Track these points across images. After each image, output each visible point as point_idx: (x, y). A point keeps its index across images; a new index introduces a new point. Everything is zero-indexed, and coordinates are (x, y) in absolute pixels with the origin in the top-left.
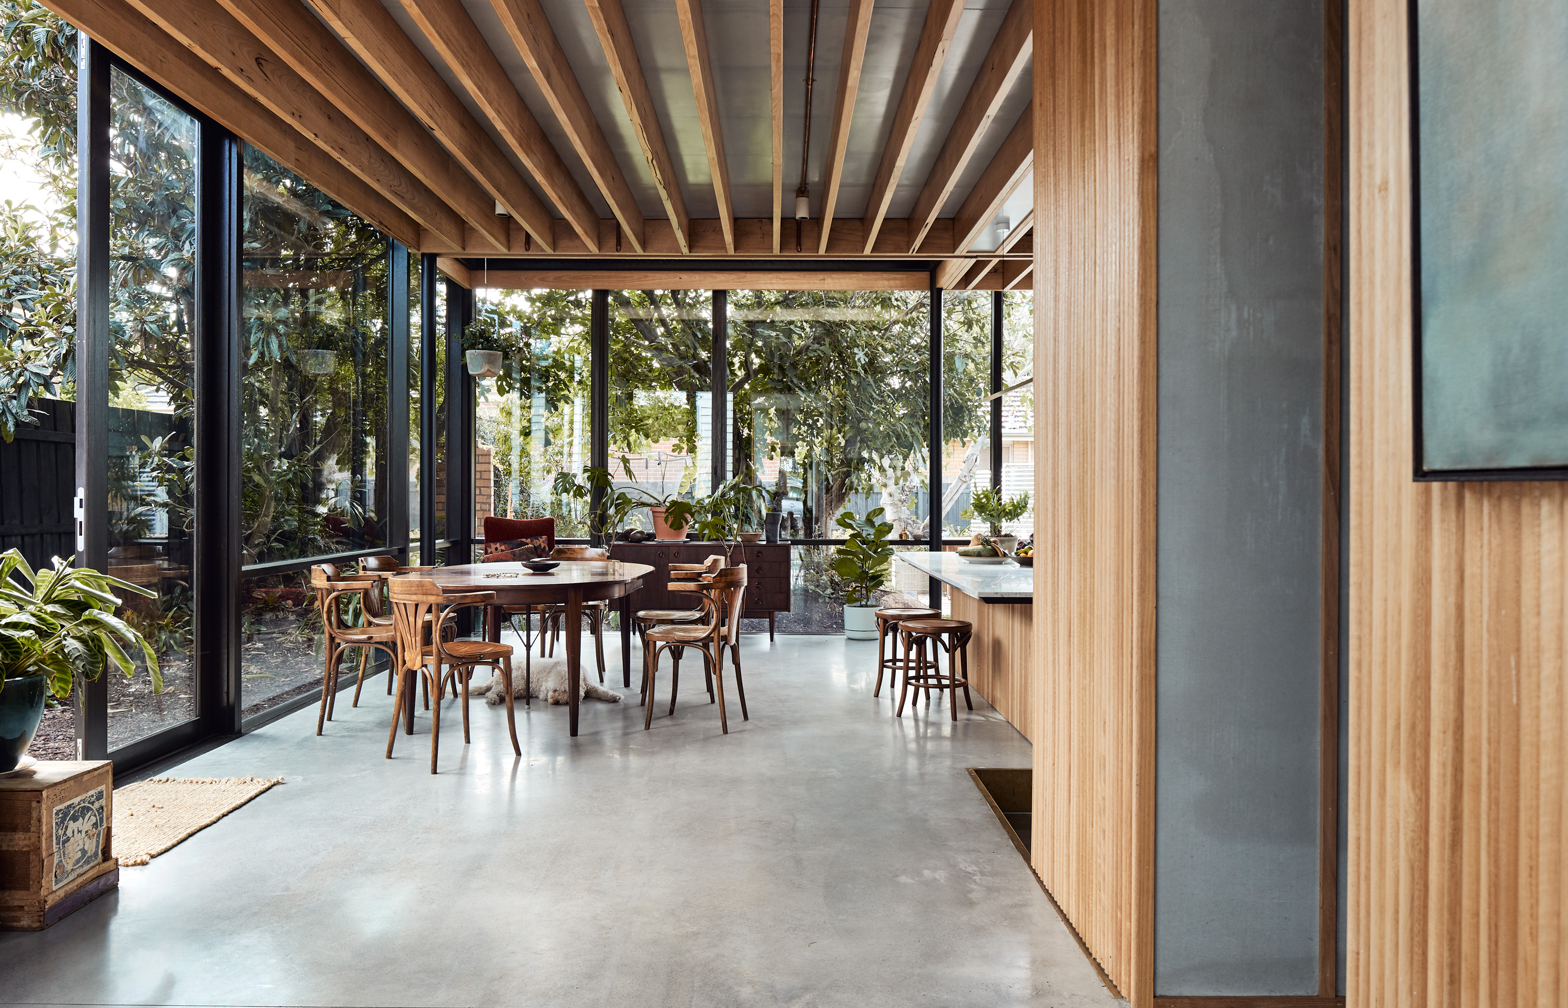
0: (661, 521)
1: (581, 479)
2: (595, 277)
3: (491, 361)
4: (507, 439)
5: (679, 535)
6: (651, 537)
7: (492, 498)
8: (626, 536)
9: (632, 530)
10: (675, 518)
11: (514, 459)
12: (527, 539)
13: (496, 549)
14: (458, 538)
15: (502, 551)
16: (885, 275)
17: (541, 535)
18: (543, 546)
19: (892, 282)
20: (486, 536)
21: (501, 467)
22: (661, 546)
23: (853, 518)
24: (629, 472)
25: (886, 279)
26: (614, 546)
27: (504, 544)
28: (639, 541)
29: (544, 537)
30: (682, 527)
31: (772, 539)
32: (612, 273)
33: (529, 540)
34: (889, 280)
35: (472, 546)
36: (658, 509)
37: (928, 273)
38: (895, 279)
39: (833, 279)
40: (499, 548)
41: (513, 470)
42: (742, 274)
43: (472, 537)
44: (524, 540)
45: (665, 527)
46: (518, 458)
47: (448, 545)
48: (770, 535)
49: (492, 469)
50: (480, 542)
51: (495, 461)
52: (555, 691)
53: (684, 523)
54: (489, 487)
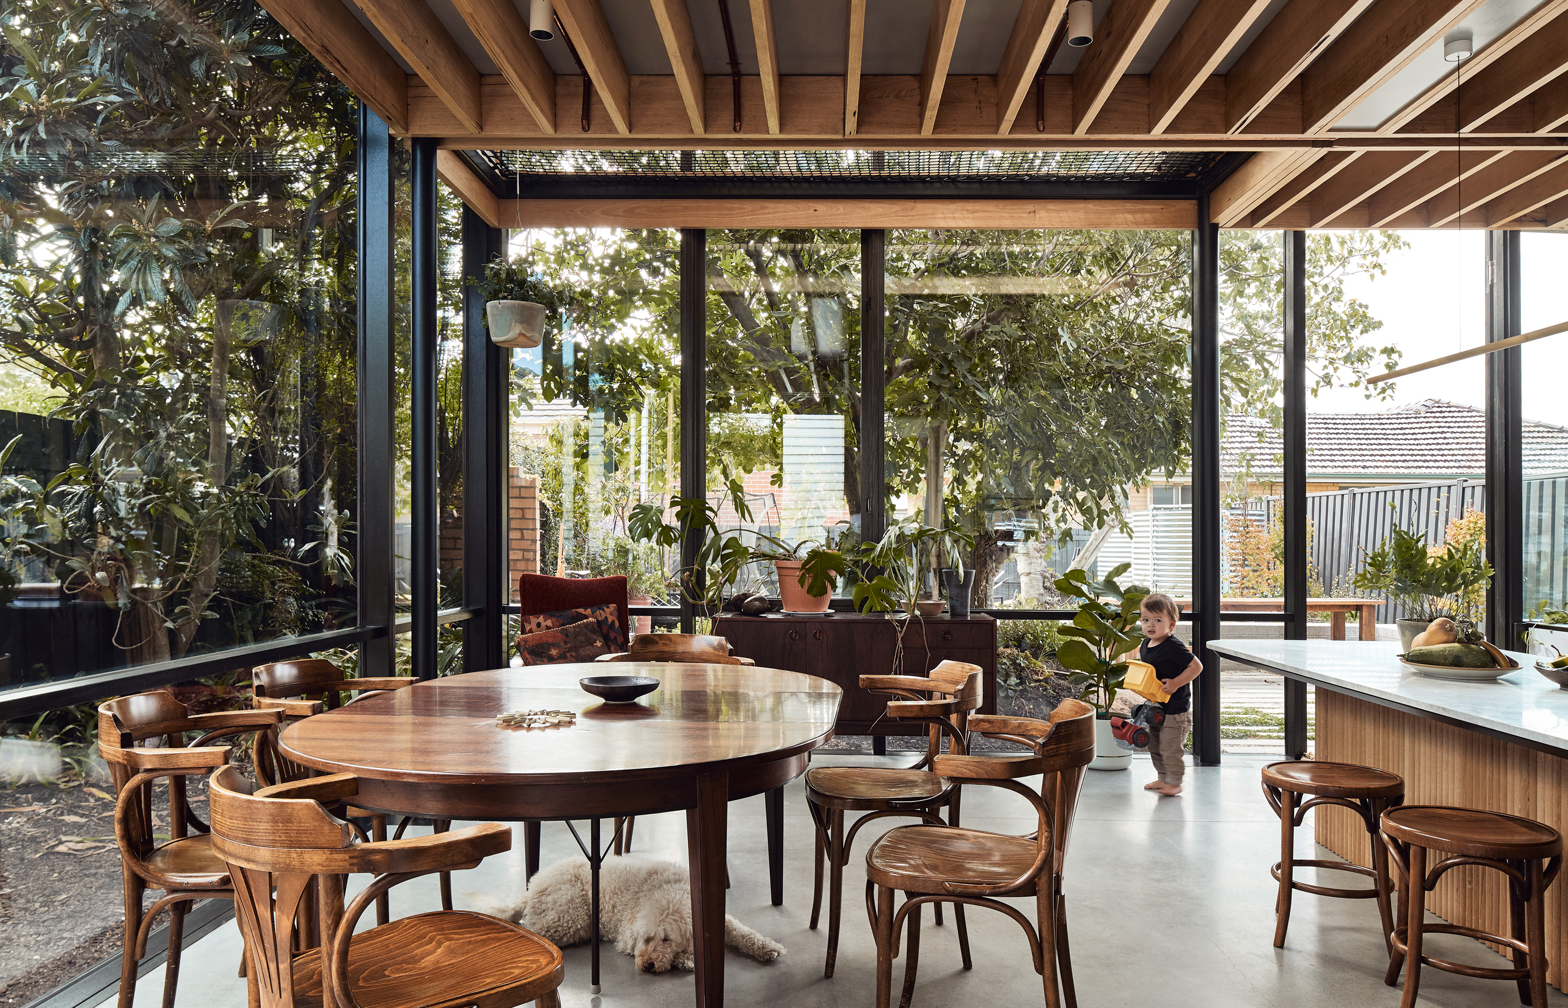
0: (793, 582)
1: (670, 518)
2: (687, 208)
3: (526, 319)
4: (557, 472)
5: (819, 605)
6: (774, 605)
7: (538, 543)
8: (736, 604)
9: (746, 596)
10: (815, 578)
11: (566, 496)
12: (586, 608)
13: (539, 625)
14: (482, 605)
15: (548, 628)
16: (1129, 205)
17: (607, 603)
18: (610, 620)
19: (1138, 217)
20: (523, 601)
21: (549, 504)
22: (791, 622)
23: (1083, 580)
24: (741, 506)
25: (1130, 212)
26: (722, 620)
27: (551, 616)
28: (757, 613)
29: (613, 606)
30: (825, 592)
31: (959, 610)
32: (713, 203)
33: (589, 611)
34: (1133, 212)
35: (504, 617)
36: (788, 564)
37: (1194, 202)
38: (1143, 211)
39: (1048, 211)
40: (543, 624)
41: (564, 509)
42: (909, 204)
43: (504, 602)
44: (581, 610)
45: (797, 590)
46: (571, 496)
47: (465, 616)
48: (957, 604)
49: (538, 506)
50: (514, 611)
51: (542, 497)
52: (648, 940)
53: (829, 587)
54: (534, 529)
